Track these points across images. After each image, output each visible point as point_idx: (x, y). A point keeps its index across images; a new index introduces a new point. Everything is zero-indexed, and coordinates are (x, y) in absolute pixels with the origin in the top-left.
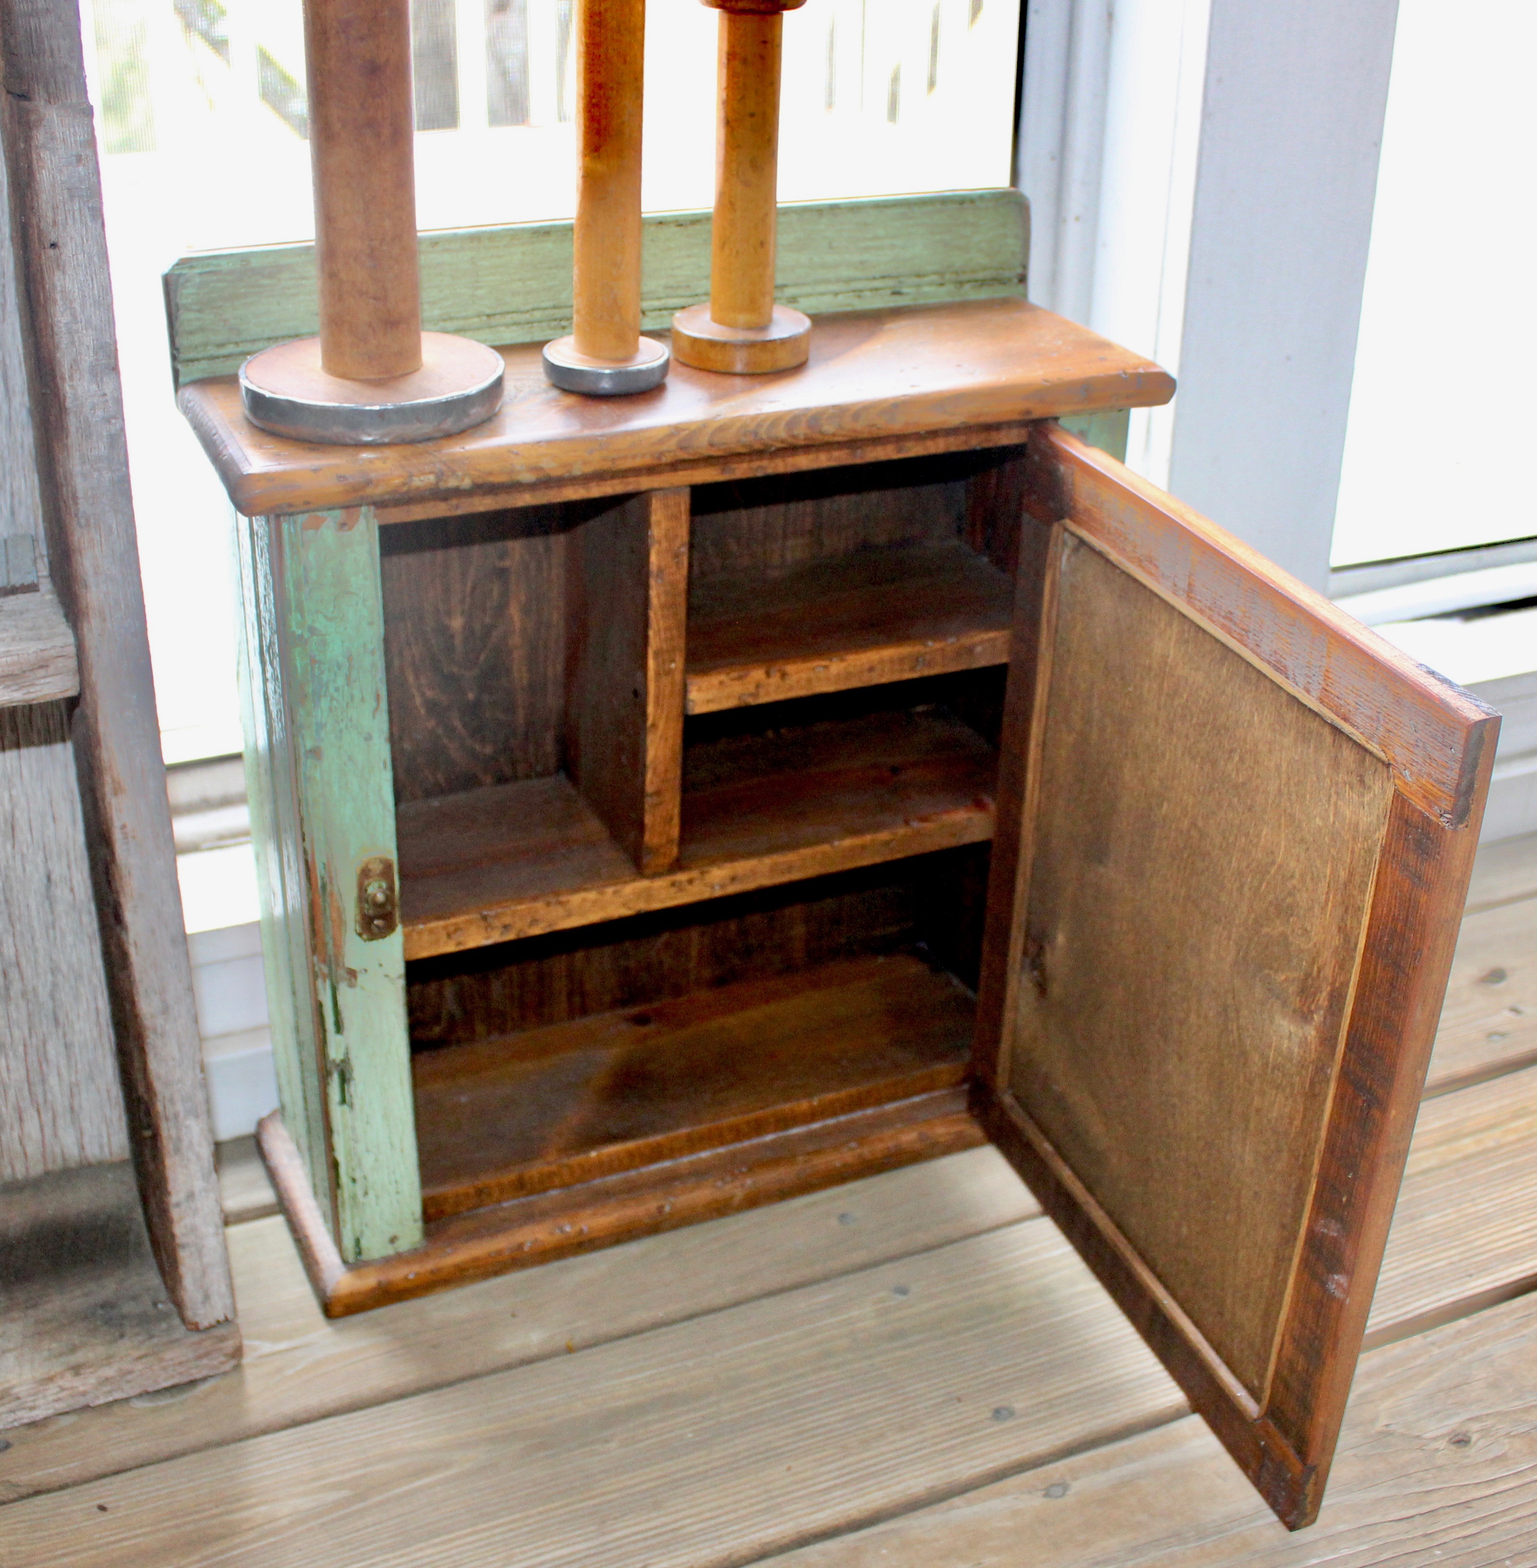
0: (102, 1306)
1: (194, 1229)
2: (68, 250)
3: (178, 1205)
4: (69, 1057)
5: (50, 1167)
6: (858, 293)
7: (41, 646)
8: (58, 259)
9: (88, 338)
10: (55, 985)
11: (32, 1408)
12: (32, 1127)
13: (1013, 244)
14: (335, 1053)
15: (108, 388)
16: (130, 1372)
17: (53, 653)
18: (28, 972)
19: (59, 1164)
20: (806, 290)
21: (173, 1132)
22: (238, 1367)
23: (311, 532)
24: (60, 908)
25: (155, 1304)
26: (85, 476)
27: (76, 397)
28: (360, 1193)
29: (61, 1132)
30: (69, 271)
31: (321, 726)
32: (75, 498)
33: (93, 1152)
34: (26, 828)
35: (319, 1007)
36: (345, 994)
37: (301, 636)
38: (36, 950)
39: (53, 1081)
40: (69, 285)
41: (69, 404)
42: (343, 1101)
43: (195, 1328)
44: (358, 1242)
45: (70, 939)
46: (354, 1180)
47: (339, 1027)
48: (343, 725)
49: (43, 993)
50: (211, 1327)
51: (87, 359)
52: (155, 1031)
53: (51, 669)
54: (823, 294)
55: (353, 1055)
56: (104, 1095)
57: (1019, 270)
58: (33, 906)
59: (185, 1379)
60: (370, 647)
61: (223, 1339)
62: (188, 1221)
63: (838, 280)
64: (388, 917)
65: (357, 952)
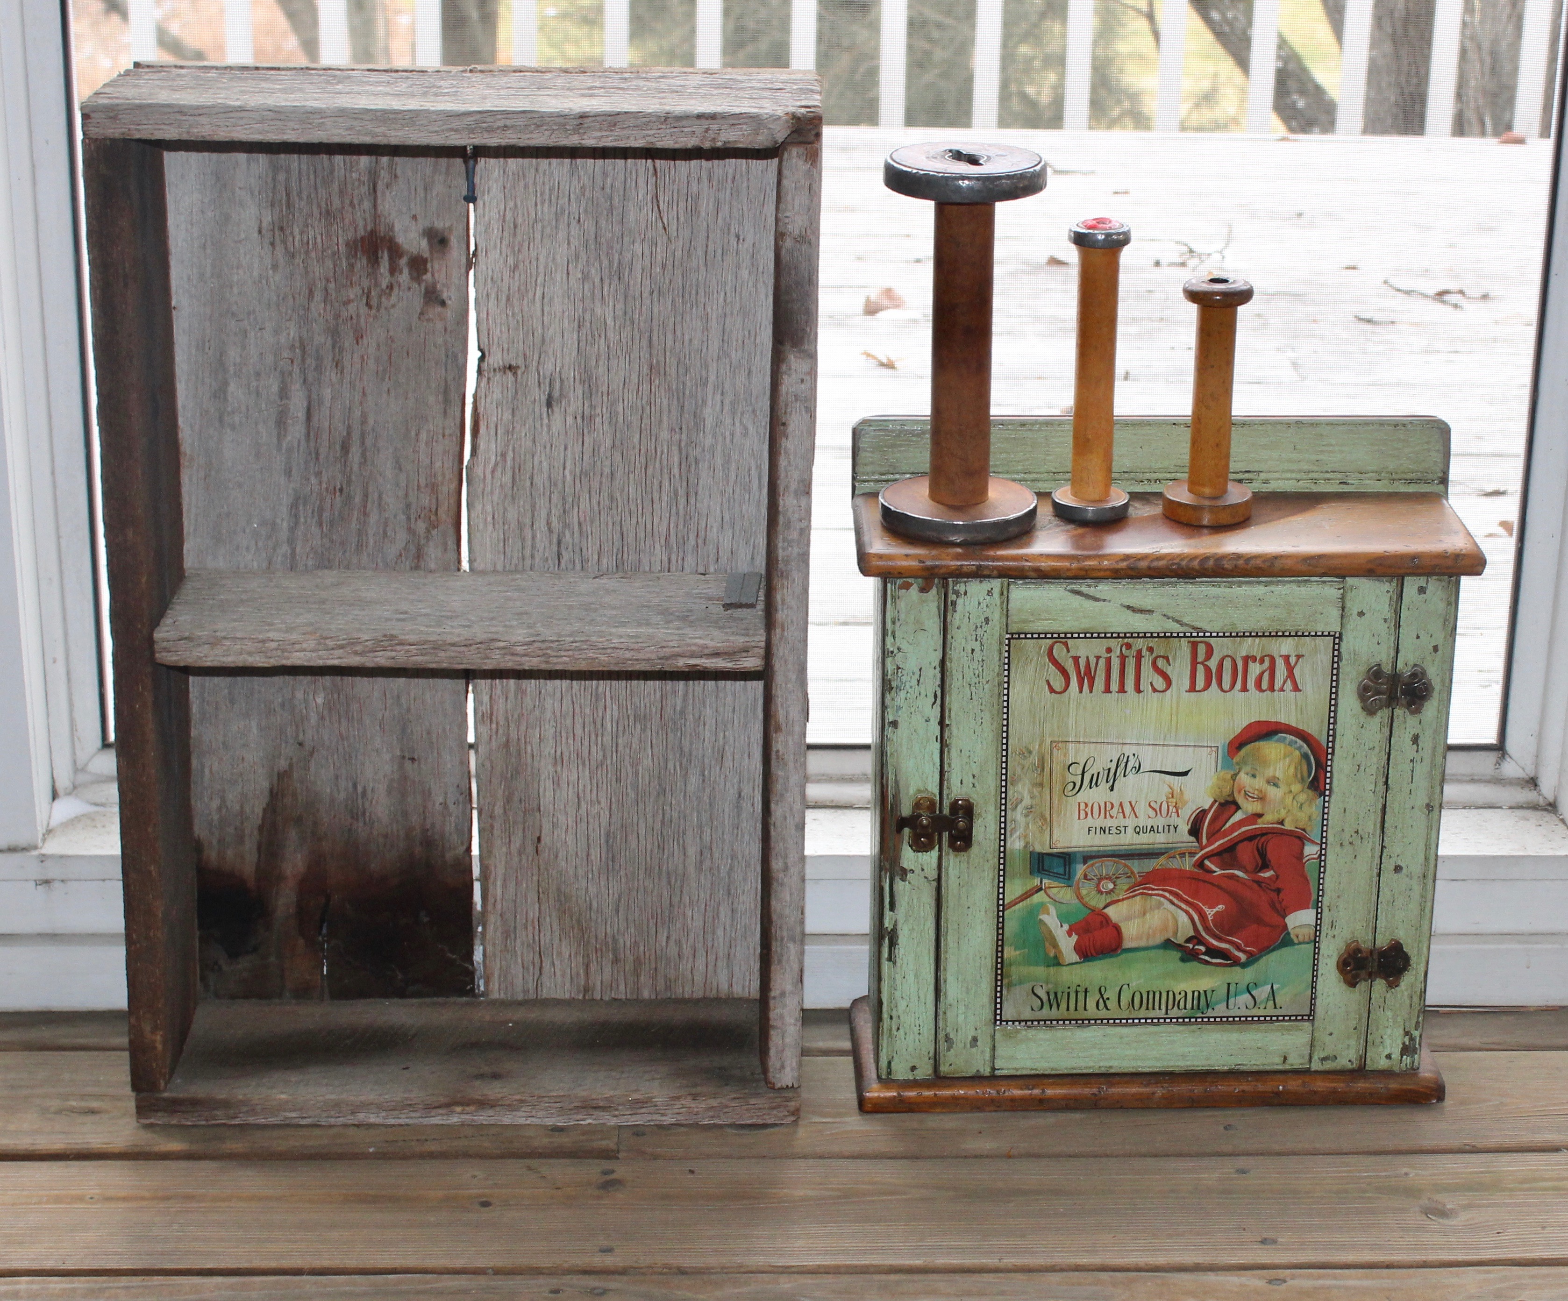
0: (719, 1069)
1: (782, 1017)
2: (791, 427)
3: (774, 998)
4: (733, 919)
5: (708, 994)
6: (1315, 481)
7: (747, 639)
8: (785, 431)
9: (796, 475)
10: (732, 868)
11: (663, 1115)
12: (700, 963)
13: (1436, 457)
14: (888, 924)
15: (803, 503)
16: (727, 1107)
17: (753, 644)
18: (716, 855)
19: (713, 994)
20: (1277, 475)
21: (779, 949)
22: (795, 1123)
23: (904, 591)
24: (744, 815)
25: (752, 1074)
26: (784, 549)
27: (784, 506)
28: (894, 1028)
29: (719, 971)
30: (790, 438)
31: (899, 708)
32: (777, 560)
33: (738, 991)
34: (730, 758)
35: (882, 889)
36: (899, 885)
37: (892, 652)
38: (724, 841)
39: (720, 932)
40: (789, 446)
41: (780, 509)
42: (889, 959)
43: (772, 1088)
44: (889, 1063)
45: (747, 837)
46: (891, 1018)
47: (892, 908)
48: (912, 710)
49: (724, 871)
50: (781, 1089)
51: (793, 486)
52: (777, 880)
53: (750, 654)
54: (1288, 479)
55: (899, 927)
56: (752, 950)
57: (1440, 475)
58: (727, 810)
59: (761, 1122)
60: (933, 665)
61: (788, 1100)
62: (778, 1011)
63: (1300, 471)
64: (930, 837)
65: (909, 857)
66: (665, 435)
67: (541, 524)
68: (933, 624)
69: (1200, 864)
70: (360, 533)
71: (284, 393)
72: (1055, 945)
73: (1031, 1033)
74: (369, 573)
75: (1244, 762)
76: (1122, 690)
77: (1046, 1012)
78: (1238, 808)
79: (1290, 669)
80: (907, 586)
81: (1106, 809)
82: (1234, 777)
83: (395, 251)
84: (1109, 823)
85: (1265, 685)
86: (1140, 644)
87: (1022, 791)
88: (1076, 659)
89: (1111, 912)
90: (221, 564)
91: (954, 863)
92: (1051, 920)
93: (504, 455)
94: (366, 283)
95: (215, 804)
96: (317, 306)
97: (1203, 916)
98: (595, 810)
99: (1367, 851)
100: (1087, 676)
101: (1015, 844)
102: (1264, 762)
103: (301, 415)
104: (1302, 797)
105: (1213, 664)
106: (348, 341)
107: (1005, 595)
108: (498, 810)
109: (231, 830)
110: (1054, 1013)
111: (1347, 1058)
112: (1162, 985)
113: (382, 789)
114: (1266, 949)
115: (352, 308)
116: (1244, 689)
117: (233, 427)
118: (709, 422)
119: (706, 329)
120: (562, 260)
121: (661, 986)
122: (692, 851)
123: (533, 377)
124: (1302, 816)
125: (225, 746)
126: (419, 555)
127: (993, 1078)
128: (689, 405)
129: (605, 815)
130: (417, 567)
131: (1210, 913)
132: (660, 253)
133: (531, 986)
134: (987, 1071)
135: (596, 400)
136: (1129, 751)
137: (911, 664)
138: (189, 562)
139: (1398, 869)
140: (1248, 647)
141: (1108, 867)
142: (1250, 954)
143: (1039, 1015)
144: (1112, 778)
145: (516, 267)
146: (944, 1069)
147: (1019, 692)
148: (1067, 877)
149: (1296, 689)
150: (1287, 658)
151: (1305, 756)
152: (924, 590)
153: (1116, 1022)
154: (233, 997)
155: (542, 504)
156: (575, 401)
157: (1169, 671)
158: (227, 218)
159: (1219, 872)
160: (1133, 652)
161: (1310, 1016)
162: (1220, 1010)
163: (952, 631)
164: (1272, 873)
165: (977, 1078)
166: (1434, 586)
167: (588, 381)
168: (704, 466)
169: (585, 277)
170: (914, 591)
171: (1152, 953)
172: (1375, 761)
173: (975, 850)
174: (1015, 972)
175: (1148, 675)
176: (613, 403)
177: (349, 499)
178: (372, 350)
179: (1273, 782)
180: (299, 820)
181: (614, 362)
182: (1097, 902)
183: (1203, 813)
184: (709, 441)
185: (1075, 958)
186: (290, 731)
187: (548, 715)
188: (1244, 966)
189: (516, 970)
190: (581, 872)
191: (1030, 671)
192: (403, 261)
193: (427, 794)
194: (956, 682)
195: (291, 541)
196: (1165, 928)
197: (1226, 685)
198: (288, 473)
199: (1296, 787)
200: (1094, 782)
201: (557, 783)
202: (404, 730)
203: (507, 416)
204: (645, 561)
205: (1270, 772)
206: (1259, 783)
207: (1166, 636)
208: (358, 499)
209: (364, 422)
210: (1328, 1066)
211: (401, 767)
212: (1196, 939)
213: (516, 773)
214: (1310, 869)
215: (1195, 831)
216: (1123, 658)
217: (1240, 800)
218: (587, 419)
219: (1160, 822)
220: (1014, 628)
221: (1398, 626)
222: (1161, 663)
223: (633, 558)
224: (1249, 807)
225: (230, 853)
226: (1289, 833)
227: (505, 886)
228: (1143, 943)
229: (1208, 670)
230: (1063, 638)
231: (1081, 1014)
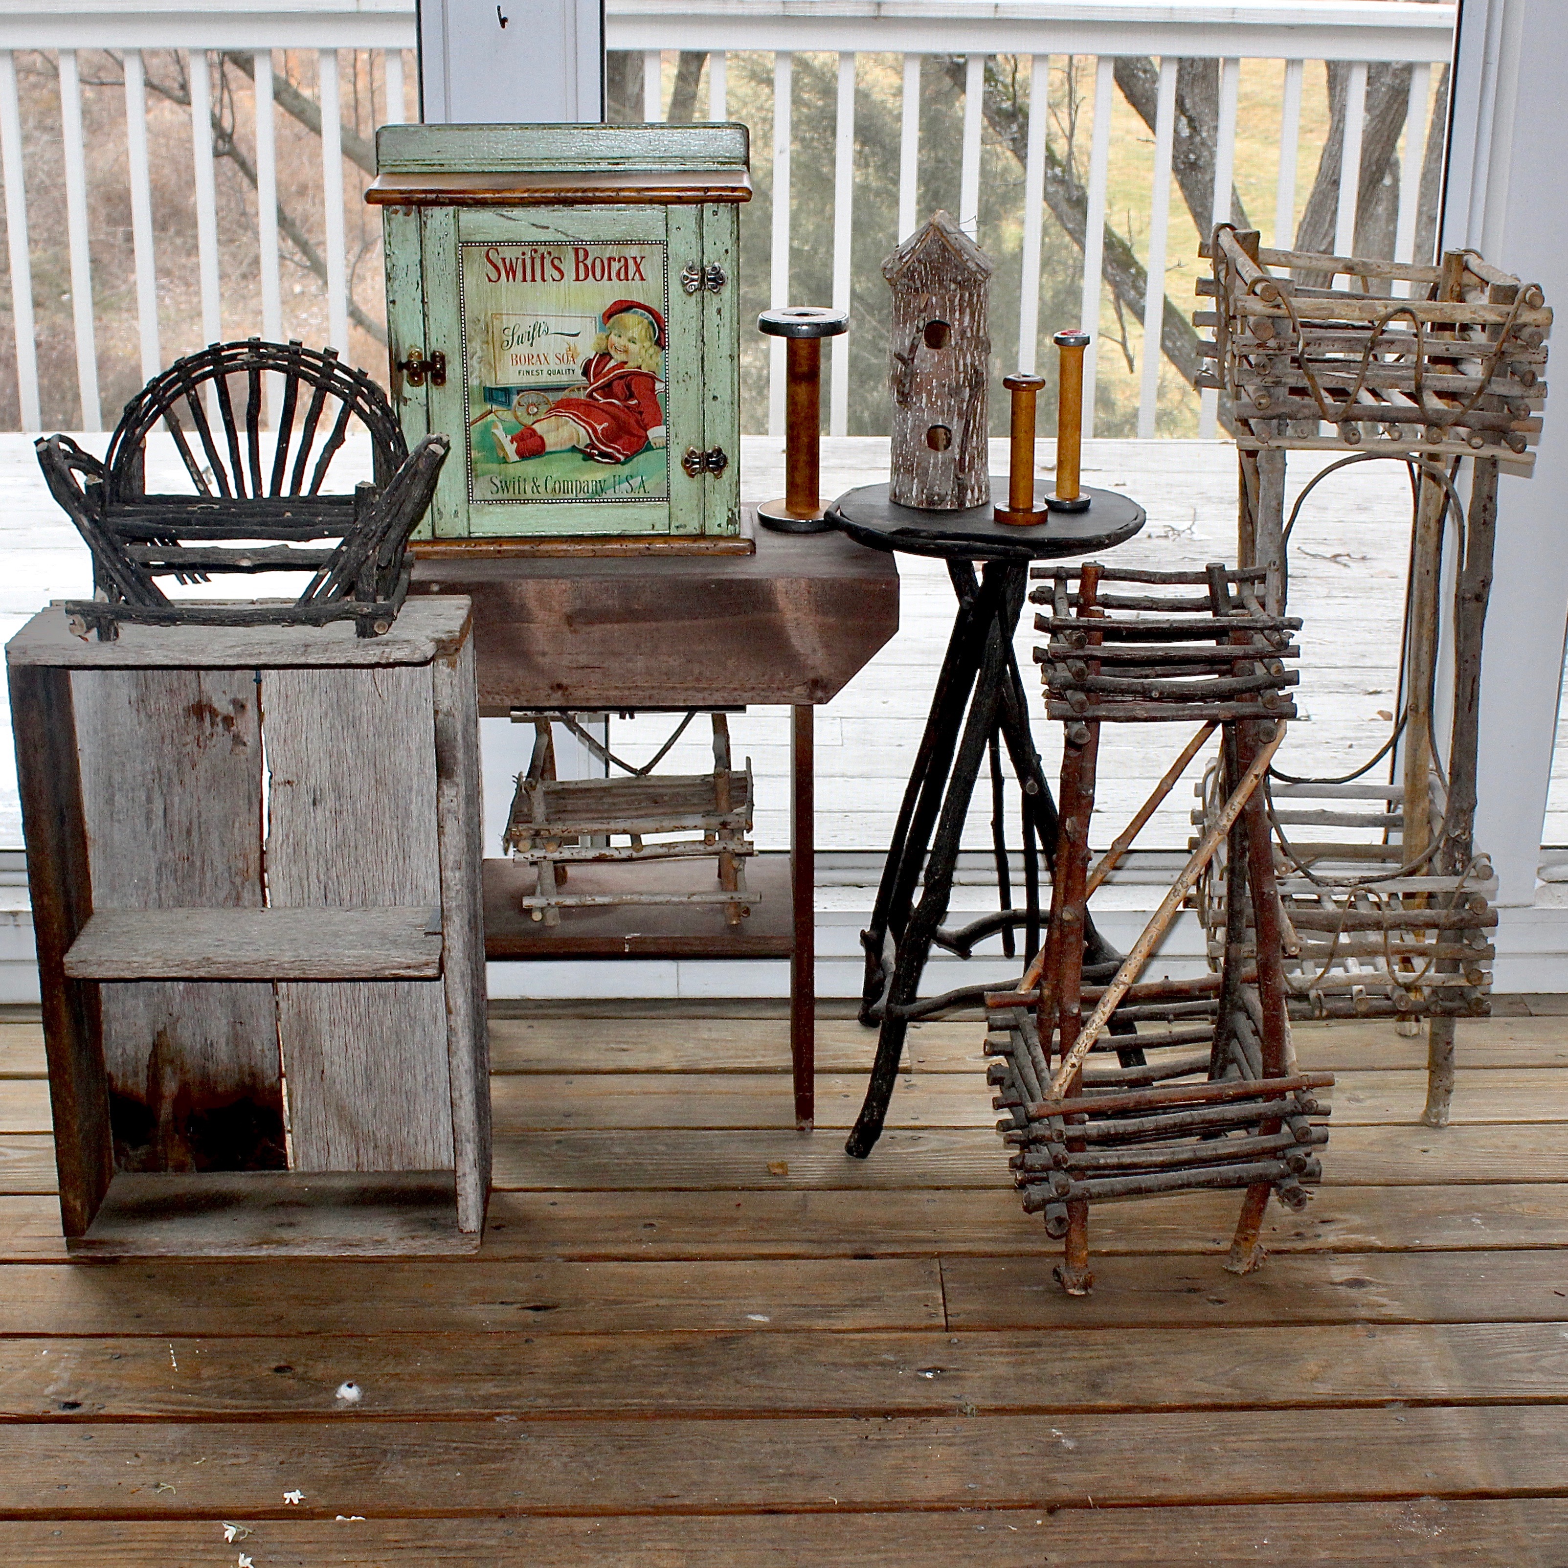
23: (394, 214)
31: (397, 291)
36: (403, 409)
48: (405, 292)
60: (415, 263)
64: (420, 378)
65: (408, 390)
66: (387, 821)
67: (313, 878)
68: (414, 237)
69: (590, 395)
70: (201, 885)
71: (149, 800)
72: (503, 450)
73: (491, 508)
74: (207, 910)
75: (613, 327)
76: (533, 280)
77: (500, 496)
78: (611, 358)
79: (638, 266)
80: (396, 212)
81: (529, 359)
82: (607, 337)
83: (214, 713)
84: (531, 368)
85: (622, 276)
86: (542, 249)
87: (476, 346)
88: (504, 260)
89: (536, 427)
90: (116, 904)
91: (436, 393)
92: (499, 432)
93: (287, 836)
94: (196, 733)
95: (120, 1051)
96: (167, 748)
97: (595, 431)
98: (356, 1053)
99: (694, 384)
100: (511, 271)
101: (474, 382)
102: (626, 327)
103: (161, 813)
104: (651, 351)
105: (589, 262)
106: (187, 767)
107: (456, 217)
108: (296, 1054)
109: (130, 1068)
110: (506, 496)
111: (693, 528)
112: (574, 476)
113: (223, 1041)
114: (636, 453)
115: (188, 748)
116: (610, 279)
117: (119, 821)
118: (415, 813)
119: (409, 756)
120: (316, 716)
121: (406, 1161)
122: (420, 1078)
123: (303, 786)
124: (652, 363)
125: (125, 1017)
126: (238, 898)
127: (469, 539)
128: (401, 803)
129: (364, 1056)
130: (237, 905)
131: (599, 428)
132: (378, 713)
133: (323, 1162)
134: (466, 535)
135: (343, 801)
136: (541, 320)
137: (401, 264)
138: (95, 903)
139: (715, 398)
140: (610, 251)
141: (533, 397)
142: (627, 456)
143: (496, 497)
144: (531, 338)
145: (288, 722)
146: (438, 532)
147: (470, 281)
148: (508, 404)
149: (642, 279)
150: (635, 258)
151: (651, 323)
152: (407, 214)
153: (544, 501)
154: (136, 1170)
155: (313, 864)
156: (330, 802)
157: (562, 267)
158: (109, 695)
159: (602, 401)
160: (539, 255)
161: (668, 499)
162: (610, 494)
163: (425, 241)
164: (635, 402)
165: (459, 540)
166: (724, 211)
167: (337, 789)
168: (414, 843)
169: (332, 727)
170: (400, 215)
171: (564, 455)
172: (695, 325)
173: (448, 384)
174: (480, 467)
175: (549, 271)
176: (354, 803)
177: (192, 864)
178: (202, 773)
179: (632, 341)
180: (172, 1062)
181: (353, 778)
182: (528, 421)
183: (590, 361)
184: (415, 825)
185: (517, 458)
186: (164, 1007)
187: (324, 995)
188: (623, 464)
189: (313, 1153)
190: (351, 1092)
191: (476, 266)
192: (219, 719)
193: (251, 1044)
194: (430, 274)
195: (158, 890)
196: (571, 439)
197: (598, 277)
198: (154, 849)
199: (647, 344)
200: (520, 341)
201: (332, 1037)
202: (234, 1005)
203: (288, 812)
204: (380, 898)
205: (630, 334)
206: (623, 341)
207: (559, 244)
208: (198, 864)
209: (199, 816)
210: (681, 531)
211: (234, 1028)
212: (592, 446)
213: (306, 1030)
214: (660, 400)
215: (586, 373)
216: (533, 259)
217: (612, 353)
218: (339, 813)
219: (563, 367)
220: (463, 239)
221: (702, 237)
222: (556, 262)
223: (372, 897)
224: (618, 357)
225: (130, 1082)
226: (646, 375)
227: (303, 1102)
228: (558, 449)
229: (586, 266)
230: (494, 245)
231: (523, 496)
